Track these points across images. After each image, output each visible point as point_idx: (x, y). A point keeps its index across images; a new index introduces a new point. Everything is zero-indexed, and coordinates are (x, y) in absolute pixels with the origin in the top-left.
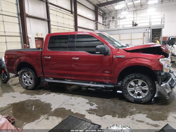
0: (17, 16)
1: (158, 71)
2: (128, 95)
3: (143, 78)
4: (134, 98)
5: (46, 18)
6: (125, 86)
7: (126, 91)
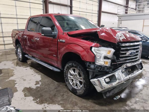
0: (42, 3)
1: (88, 62)
2: (68, 82)
3: (77, 67)
4: (73, 87)
5: (69, 4)
6: (66, 73)
7: (66, 78)
